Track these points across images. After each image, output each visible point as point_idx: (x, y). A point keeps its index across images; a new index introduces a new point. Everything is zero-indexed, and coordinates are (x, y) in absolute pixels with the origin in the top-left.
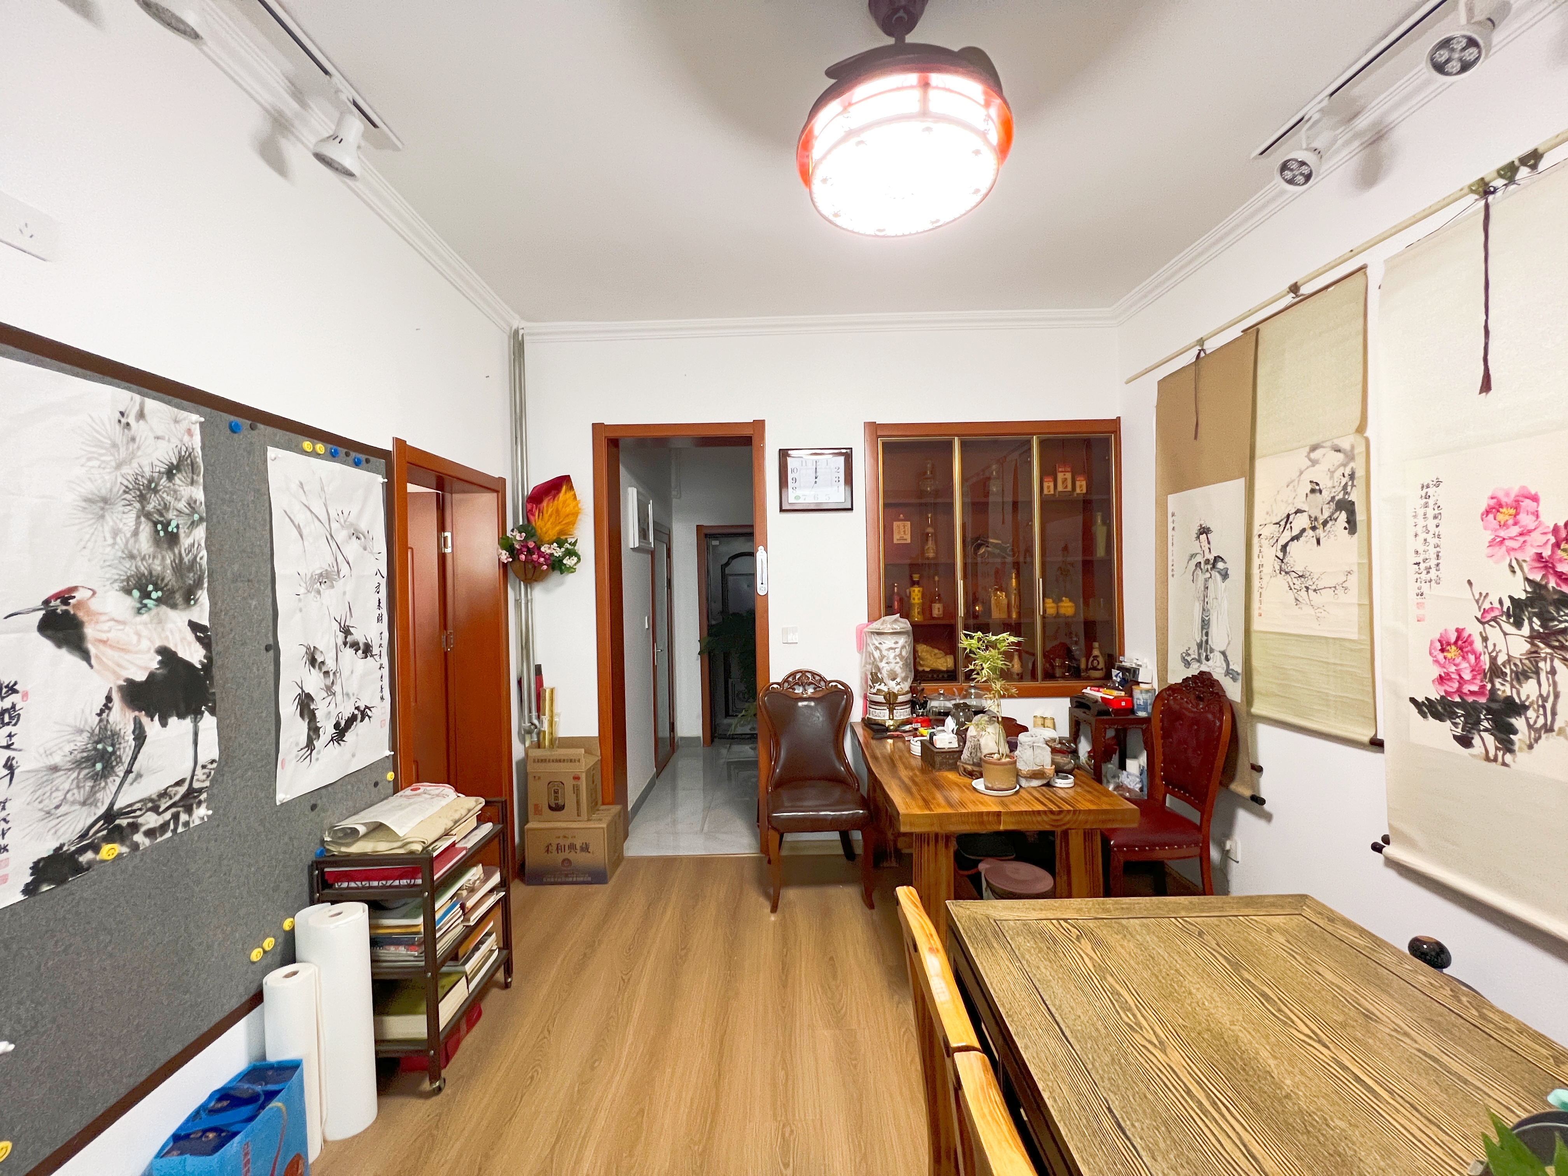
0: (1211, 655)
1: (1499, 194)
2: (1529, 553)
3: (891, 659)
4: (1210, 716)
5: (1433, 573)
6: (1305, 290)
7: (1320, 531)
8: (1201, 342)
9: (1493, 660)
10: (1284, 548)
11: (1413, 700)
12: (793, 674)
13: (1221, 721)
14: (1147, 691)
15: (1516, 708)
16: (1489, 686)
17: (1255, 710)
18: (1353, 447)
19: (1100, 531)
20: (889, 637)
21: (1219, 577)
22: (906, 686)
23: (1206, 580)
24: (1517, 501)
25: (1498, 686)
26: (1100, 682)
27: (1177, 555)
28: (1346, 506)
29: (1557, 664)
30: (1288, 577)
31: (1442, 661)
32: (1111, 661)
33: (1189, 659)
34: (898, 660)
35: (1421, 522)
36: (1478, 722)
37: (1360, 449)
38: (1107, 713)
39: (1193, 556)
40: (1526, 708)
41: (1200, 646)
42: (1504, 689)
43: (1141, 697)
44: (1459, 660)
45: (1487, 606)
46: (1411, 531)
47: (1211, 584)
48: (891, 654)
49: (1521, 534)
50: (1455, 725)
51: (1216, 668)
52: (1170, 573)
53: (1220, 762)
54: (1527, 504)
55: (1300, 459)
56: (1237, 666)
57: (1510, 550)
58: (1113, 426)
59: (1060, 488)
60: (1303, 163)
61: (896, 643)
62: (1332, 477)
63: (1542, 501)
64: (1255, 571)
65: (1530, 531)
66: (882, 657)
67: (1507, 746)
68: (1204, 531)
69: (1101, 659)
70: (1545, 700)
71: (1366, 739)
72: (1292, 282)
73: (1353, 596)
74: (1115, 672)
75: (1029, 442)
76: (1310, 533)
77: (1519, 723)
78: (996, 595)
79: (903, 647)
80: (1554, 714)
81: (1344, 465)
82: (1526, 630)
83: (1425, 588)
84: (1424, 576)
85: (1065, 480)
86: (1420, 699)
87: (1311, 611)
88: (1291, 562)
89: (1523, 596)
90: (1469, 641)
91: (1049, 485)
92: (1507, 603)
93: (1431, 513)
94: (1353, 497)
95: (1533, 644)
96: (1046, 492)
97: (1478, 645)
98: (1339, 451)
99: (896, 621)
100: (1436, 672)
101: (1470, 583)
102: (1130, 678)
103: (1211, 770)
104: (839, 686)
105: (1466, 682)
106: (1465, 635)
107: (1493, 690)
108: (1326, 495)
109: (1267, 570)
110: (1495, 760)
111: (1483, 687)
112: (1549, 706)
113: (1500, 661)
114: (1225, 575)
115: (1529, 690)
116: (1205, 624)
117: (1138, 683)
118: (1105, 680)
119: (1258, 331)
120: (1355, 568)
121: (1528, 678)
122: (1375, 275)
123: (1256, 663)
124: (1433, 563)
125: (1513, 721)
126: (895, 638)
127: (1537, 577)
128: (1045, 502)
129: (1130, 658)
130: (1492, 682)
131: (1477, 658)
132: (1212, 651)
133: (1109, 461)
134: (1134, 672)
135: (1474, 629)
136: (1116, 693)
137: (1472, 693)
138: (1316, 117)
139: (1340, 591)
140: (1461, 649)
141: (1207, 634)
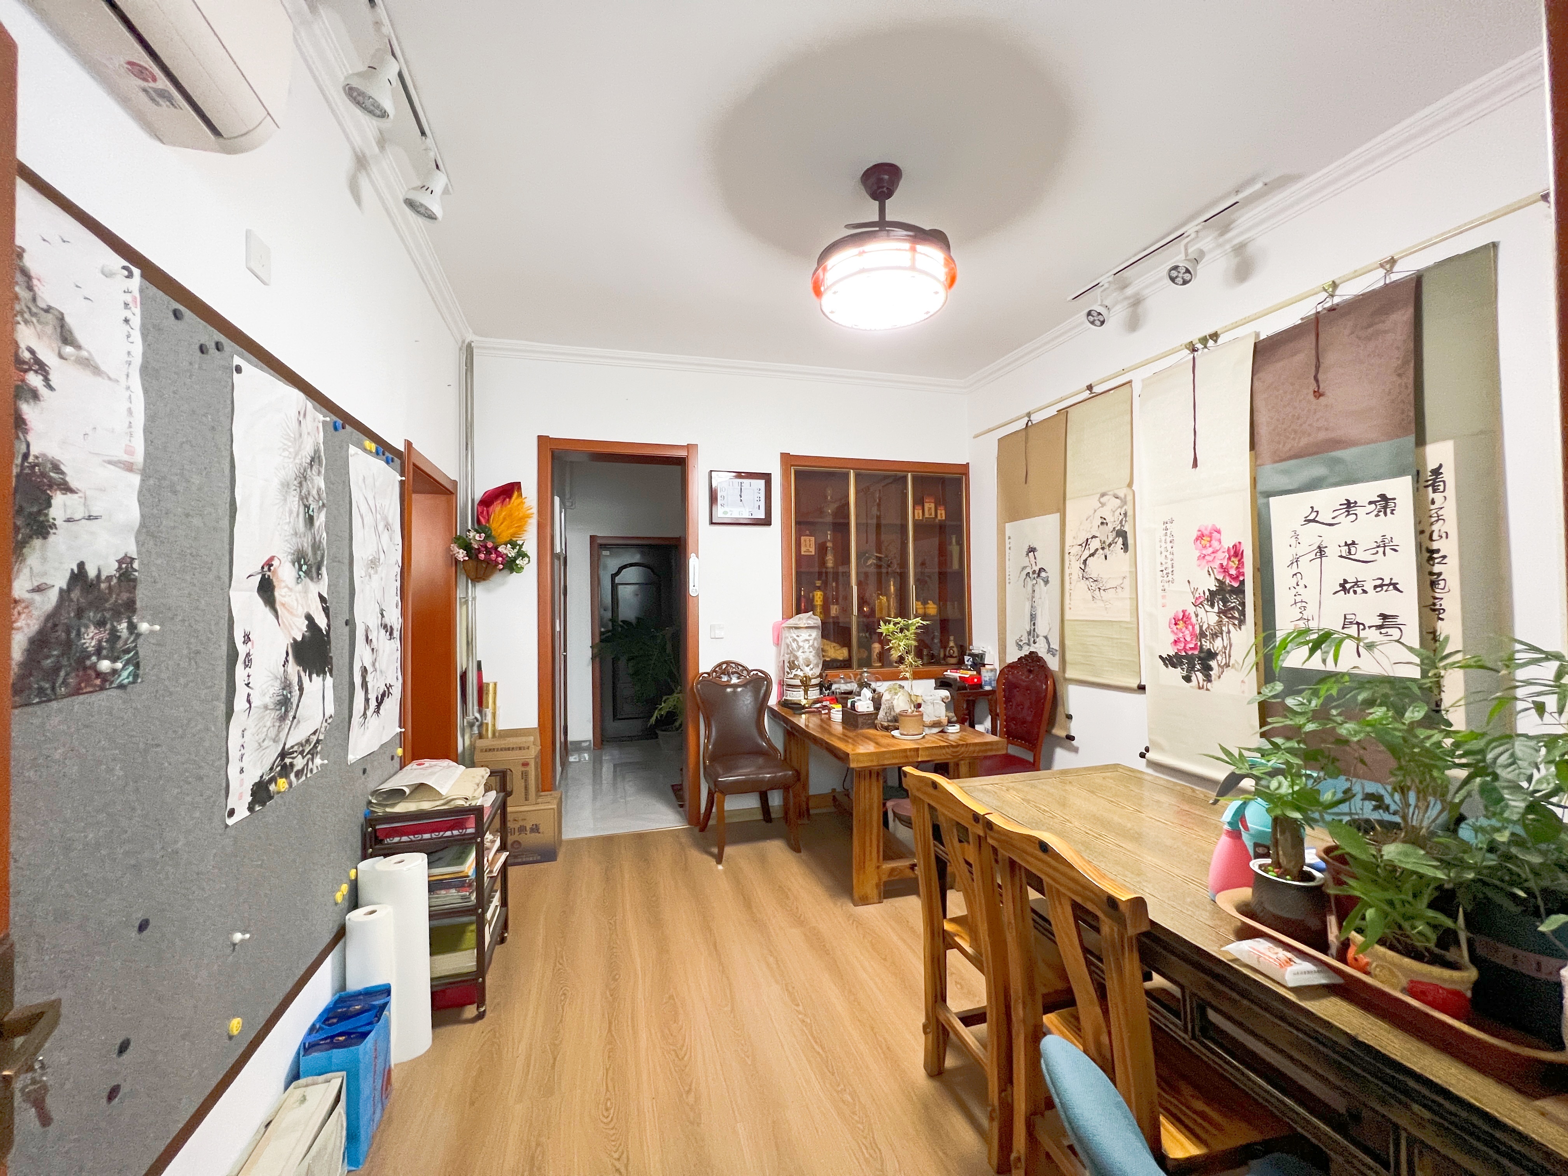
0: (1037, 640)
1: (1200, 352)
2: (1216, 565)
3: (806, 649)
4: (1038, 683)
5: (1170, 578)
6: (1096, 390)
7: (1106, 550)
8: (1029, 415)
9: (1201, 627)
10: (1085, 561)
11: (1161, 657)
12: (720, 665)
13: (1046, 684)
14: (992, 670)
15: (1212, 655)
16: (1199, 644)
17: (1069, 674)
18: (1125, 496)
19: (955, 549)
20: (805, 630)
21: (1042, 583)
22: (817, 671)
23: (1033, 585)
24: (1211, 533)
25: (1203, 643)
26: (956, 667)
27: (1012, 569)
28: (1122, 534)
29: (1231, 627)
30: (1087, 582)
31: (1175, 630)
32: (963, 650)
33: (1021, 643)
34: (811, 649)
35: (1164, 545)
36: (1194, 666)
37: (1129, 498)
38: (965, 688)
39: (1024, 568)
40: (1217, 654)
41: (1029, 633)
42: (1207, 645)
43: (987, 675)
44: (1184, 629)
45: (1197, 595)
46: (1159, 550)
47: (1037, 588)
48: (806, 645)
49: (1213, 553)
50: (1183, 669)
51: (1040, 649)
52: (1007, 581)
53: (1046, 715)
54: (1215, 534)
55: (1094, 502)
56: (1055, 645)
57: (1208, 562)
58: (964, 470)
59: (927, 515)
60: (1099, 314)
61: (810, 635)
62: (1113, 515)
63: (1222, 533)
64: (1067, 578)
65: (1217, 551)
66: (799, 647)
67: (1208, 678)
68: (1032, 550)
69: (955, 649)
70: (1225, 648)
71: (1135, 686)
72: (1088, 384)
73: (1127, 593)
74: (966, 658)
75: (906, 477)
76: (1100, 551)
77: (1213, 663)
78: (878, 598)
79: (815, 639)
80: (1230, 656)
81: (1121, 507)
82: (1216, 609)
83: (1166, 585)
84: (1165, 578)
85: (930, 509)
86: (1164, 656)
87: (1102, 604)
88: (1089, 572)
89: (1214, 589)
90: (1189, 618)
91: (919, 512)
92: (1207, 593)
93: (1169, 539)
94: (1126, 529)
95: (1219, 617)
96: (916, 518)
97: (1194, 619)
98: (1117, 498)
99: (809, 617)
100: (1173, 638)
101: (1189, 582)
102: (979, 662)
103: (1041, 720)
104: (760, 674)
105: (1189, 643)
106: (1187, 614)
107: (1201, 646)
108: (1110, 527)
109: (1075, 577)
110: (1203, 688)
111: (1196, 645)
112: (1227, 652)
113: (1204, 629)
114: (1046, 582)
115: (1218, 644)
116: (1033, 617)
117: (984, 665)
118: (960, 664)
119: (1067, 412)
120: (1128, 575)
121: (1217, 637)
122: (1137, 387)
123: (1068, 642)
124: (1170, 570)
125: (1211, 663)
126: (810, 631)
127: (1220, 577)
128: (917, 525)
129: (977, 646)
130: (1200, 641)
131: (1193, 628)
132: (1038, 637)
133: (961, 495)
134: (981, 656)
135: (1191, 610)
136: (970, 673)
137: (1191, 649)
138: (1106, 285)
139: (1119, 590)
140: (1185, 622)
141: (1034, 624)
